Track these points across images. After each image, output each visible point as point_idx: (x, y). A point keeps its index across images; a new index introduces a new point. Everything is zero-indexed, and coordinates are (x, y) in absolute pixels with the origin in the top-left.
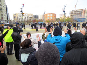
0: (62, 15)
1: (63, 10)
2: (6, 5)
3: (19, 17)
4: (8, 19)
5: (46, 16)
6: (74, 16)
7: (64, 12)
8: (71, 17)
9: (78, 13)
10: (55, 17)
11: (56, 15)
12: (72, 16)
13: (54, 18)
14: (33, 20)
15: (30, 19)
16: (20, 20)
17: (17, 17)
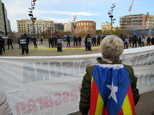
0: (106, 24)
1: (109, 14)
3: (28, 26)
5: (77, 25)
6: (128, 26)
7: (112, 17)
10: (94, 27)
11: (95, 24)
12: (124, 26)
14: (54, 31)
15: (49, 31)
16: (30, 33)
17: (23, 26)
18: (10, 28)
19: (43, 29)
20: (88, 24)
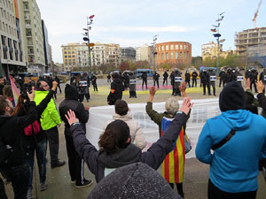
0: (210, 46)
1: (214, 30)
2: (42, 21)
3: (79, 54)
4: (49, 62)
5: (158, 50)
6: (251, 48)
7: (218, 35)
8: (240, 52)
9: (261, 39)
10: (188, 51)
11: (190, 46)
12: (243, 49)
13: (184, 56)
14: (120, 61)
15: (111, 61)
16: (82, 65)
17: (72, 55)
18: (51, 58)
19: (103, 59)
20: (177, 46)
